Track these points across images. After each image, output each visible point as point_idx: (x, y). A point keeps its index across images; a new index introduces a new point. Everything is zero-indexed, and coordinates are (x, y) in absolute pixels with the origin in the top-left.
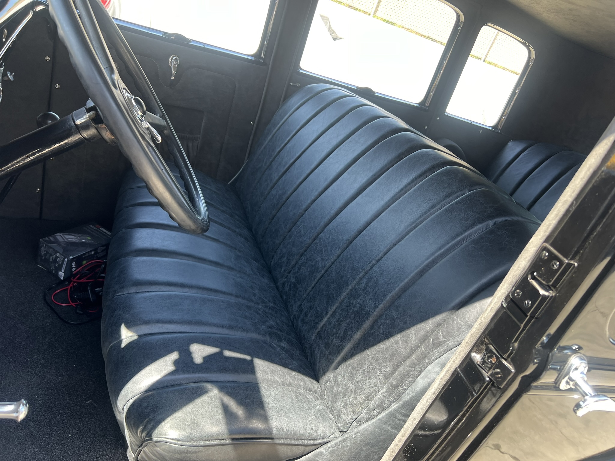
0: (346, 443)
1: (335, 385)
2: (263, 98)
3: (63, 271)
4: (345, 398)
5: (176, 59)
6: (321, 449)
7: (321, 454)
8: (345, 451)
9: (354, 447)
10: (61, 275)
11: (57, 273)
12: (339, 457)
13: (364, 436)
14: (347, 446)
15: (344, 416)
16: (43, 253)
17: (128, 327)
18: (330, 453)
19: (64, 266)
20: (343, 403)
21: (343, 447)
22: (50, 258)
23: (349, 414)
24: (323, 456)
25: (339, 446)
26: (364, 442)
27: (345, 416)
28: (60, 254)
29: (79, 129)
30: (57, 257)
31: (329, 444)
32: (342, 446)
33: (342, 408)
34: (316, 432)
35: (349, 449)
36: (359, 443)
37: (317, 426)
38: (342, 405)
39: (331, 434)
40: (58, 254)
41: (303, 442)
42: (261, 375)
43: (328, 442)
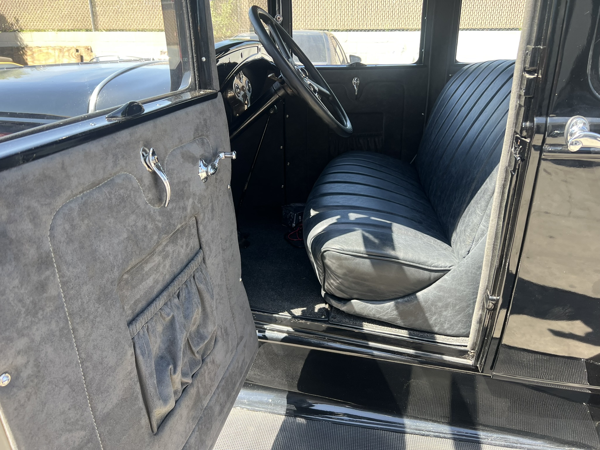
0: (462, 268)
1: (456, 237)
2: (428, 92)
3: (294, 223)
4: (460, 239)
5: (357, 79)
6: (445, 277)
7: (446, 280)
8: (462, 276)
9: (468, 271)
10: (294, 225)
11: (292, 225)
12: (459, 282)
13: (473, 259)
14: (463, 271)
16: (284, 214)
17: (314, 209)
18: (452, 278)
19: (295, 219)
22: (287, 216)
25: (457, 271)
26: (475, 265)
28: (292, 212)
29: (276, 92)
30: (291, 214)
31: (450, 272)
32: (459, 271)
34: (438, 262)
35: (465, 273)
36: (472, 267)
37: (438, 259)
39: (450, 265)
40: (291, 213)
41: (427, 267)
42: (396, 229)
43: (449, 270)
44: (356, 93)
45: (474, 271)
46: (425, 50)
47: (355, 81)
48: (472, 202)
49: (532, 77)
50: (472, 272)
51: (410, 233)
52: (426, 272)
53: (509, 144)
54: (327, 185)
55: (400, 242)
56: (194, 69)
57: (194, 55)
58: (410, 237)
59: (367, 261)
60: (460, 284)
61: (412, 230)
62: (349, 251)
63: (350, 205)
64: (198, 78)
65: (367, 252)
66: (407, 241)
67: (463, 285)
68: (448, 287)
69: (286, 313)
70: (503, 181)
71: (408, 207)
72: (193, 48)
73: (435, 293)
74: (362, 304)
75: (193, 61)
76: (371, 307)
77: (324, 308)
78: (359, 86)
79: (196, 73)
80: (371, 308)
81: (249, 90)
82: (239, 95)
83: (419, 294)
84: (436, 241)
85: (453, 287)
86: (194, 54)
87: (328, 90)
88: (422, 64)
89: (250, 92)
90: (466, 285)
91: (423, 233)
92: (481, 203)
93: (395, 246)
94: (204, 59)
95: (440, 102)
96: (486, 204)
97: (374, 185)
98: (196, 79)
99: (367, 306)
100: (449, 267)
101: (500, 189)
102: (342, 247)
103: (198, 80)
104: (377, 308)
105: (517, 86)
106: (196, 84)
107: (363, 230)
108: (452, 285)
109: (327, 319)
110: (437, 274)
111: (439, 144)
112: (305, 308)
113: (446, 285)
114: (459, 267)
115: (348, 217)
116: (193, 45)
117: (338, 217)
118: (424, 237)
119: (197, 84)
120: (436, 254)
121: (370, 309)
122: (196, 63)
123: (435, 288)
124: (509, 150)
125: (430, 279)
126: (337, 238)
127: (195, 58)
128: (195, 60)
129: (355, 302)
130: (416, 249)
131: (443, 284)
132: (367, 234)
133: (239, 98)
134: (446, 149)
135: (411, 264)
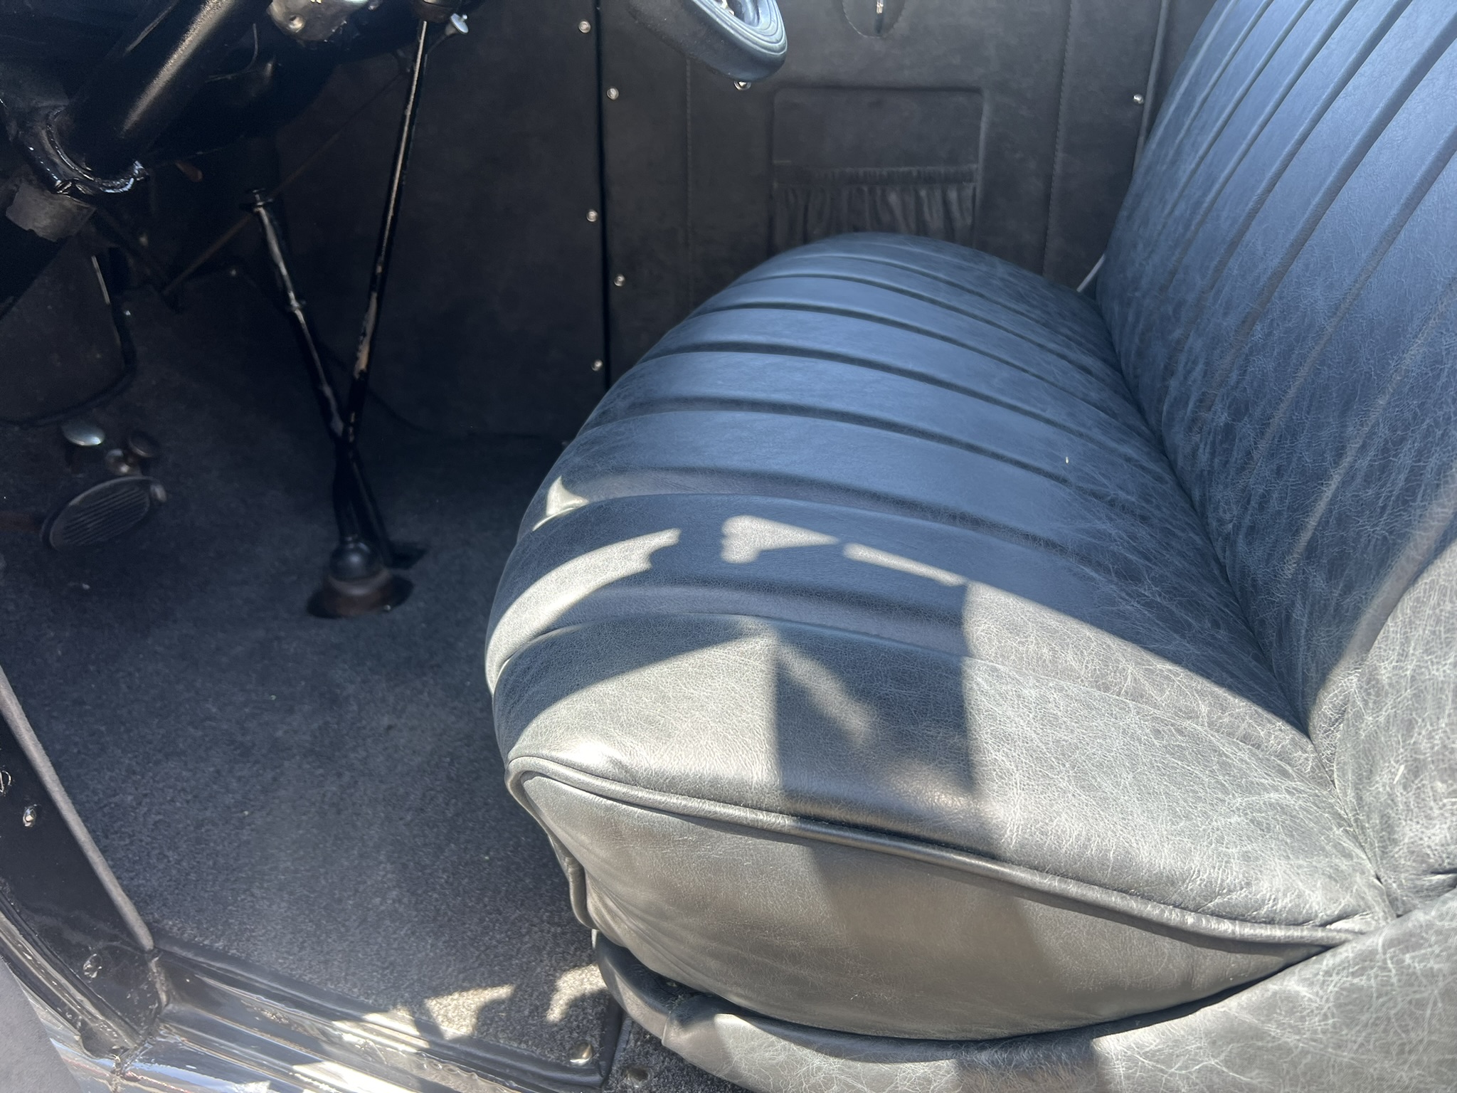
0: (1424, 958)
1: (1366, 703)
4: (1412, 737)
6: (1293, 983)
7: (1291, 1002)
8: (1421, 1004)
12: (1393, 1038)
14: (1431, 975)
15: (1409, 832)
18: (1338, 1006)
20: (1402, 767)
21: (1409, 978)
23: (1436, 812)
24: (1303, 1019)
25: (1384, 968)
27: (1415, 826)
31: (1328, 960)
32: (1400, 973)
33: (1399, 790)
34: (1248, 884)
35: (1449, 996)
37: (1257, 859)
38: (1397, 778)
39: (1335, 910)
41: (1172, 916)
42: (988, 631)
43: (1324, 948)
44: (880, 7)
51: (1070, 657)
52: (1166, 944)
55: (1011, 729)
58: (1073, 689)
60: (1394, 1050)
63: (757, 466)
65: (790, 793)
66: (1053, 721)
67: (1418, 1063)
68: (1304, 1053)
69: (402, 1020)
71: (1064, 481)
73: (1211, 1070)
74: (772, 1044)
76: (819, 1069)
80: (821, 1075)
83: (1111, 1045)
84: (1224, 710)
85: (1346, 1056)
90: (1440, 1063)
91: (1147, 656)
93: (977, 758)
97: (910, 366)
99: (801, 1062)
100: (1324, 925)
102: (625, 760)
104: (857, 1078)
107: (794, 637)
108: (1338, 1047)
109: (596, 1078)
110: (1236, 963)
112: (503, 992)
113: (1291, 1039)
114: (1407, 949)
115: (716, 539)
117: (665, 538)
118: (1153, 683)
120: (1235, 819)
121: (812, 1081)
123: (1216, 1040)
125: (1187, 982)
126: (608, 690)
129: (736, 1030)
130: (1107, 786)
131: (1272, 1029)
132: (804, 670)
135: (1073, 889)
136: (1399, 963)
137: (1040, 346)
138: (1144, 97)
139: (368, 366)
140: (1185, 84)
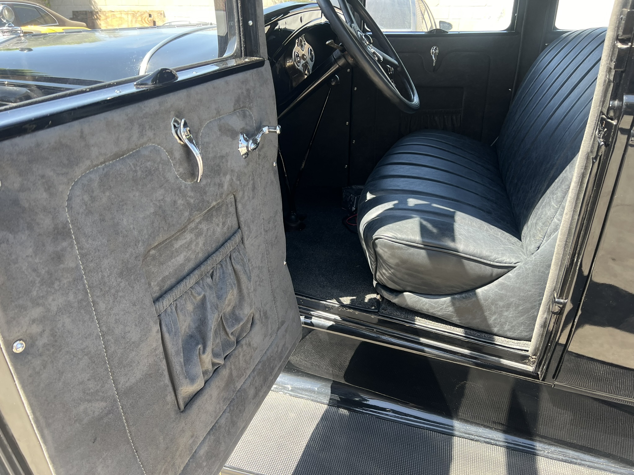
0: (528, 266)
2: (518, 64)
3: (354, 206)
5: (436, 48)
6: (509, 274)
7: (509, 277)
8: (528, 274)
9: (536, 269)
10: (354, 209)
11: (351, 208)
12: (524, 281)
13: (542, 257)
14: (530, 268)
16: (344, 196)
17: (371, 193)
18: (516, 276)
19: (355, 203)
21: (526, 269)
22: (347, 199)
24: (511, 280)
25: (523, 268)
26: (544, 263)
28: (353, 194)
29: (336, 61)
30: (351, 197)
31: (515, 269)
34: (502, 257)
35: (532, 271)
36: (540, 265)
37: (504, 254)
39: (516, 261)
40: (351, 195)
41: (489, 262)
42: (459, 219)
43: (515, 267)
44: (434, 64)
45: (542, 269)
46: (518, 15)
47: (434, 51)
48: (548, 191)
49: (625, 47)
50: (539, 271)
51: (474, 224)
52: (488, 267)
53: (593, 126)
54: (389, 166)
55: (462, 233)
56: (240, 34)
57: (241, 19)
58: (474, 228)
59: (423, 252)
60: (525, 283)
61: (478, 220)
62: (403, 240)
63: (411, 189)
64: (244, 45)
65: (423, 242)
66: (470, 232)
67: (529, 285)
68: (511, 286)
69: (334, 301)
70: (582, 169)
71: (477, 194)
72: (240, 11)
73: (496, 291)
74: (415, 297)
75: (239, 25)
76: (424, 301)
77: (375, 298)
78: (438, 57)
79: (242, 38)
80: (425, 302)
81: (311, 59)
82: (299, 64)
83: (479, 291)
84: (504, 234)
85: (518, 285)
86: (240, 17)
87: (397, 59)
88: (514, 30)
89: (312, 61)
90: (533, 284)
91: (490, 225)
92: (557, 194)
93: (455, 237)
94: (251, 23)
95: (530, 76)
96: (563, 195)
97: (443, 168)
98: (242, 45)
99: (421, 300)
100: (515, 264)
101: (578, 178)
102: (395, 235)
103: (243, 46)
104: (432, 302)
105: (607, 57)
106: (241, 50)
107: (421, 218)
108: (516, 284)
109: (377, 311)
110: (500, 271)
111: (522, 124)
112: (354, 298)
113: (509, 283)
114: (526, 265)
115: (406, 203)
116: (239, 7)
117: (396, 202)
118: (490, 229)
119: (243, 51)
120: (501, 248)
121: (423, 304)
122: (243, 27)
123: (497, 286)
124: (593, 133)
125: (492, 275)
126: (391, 225)
127: (241, 21)
128: (241, 24)
129: (408, 295)
130: (479, 242)
131: (506, 282)
132: (425, 223)
133: (299, 68)
134: (529, 130)
135: (472, 257)
136: (525, 267)
137: (476, 163)
138: (512, 90)
139: (304, 167)
140: (521, 90)
